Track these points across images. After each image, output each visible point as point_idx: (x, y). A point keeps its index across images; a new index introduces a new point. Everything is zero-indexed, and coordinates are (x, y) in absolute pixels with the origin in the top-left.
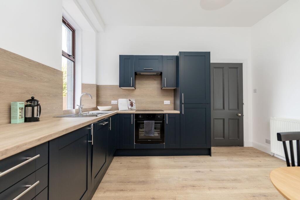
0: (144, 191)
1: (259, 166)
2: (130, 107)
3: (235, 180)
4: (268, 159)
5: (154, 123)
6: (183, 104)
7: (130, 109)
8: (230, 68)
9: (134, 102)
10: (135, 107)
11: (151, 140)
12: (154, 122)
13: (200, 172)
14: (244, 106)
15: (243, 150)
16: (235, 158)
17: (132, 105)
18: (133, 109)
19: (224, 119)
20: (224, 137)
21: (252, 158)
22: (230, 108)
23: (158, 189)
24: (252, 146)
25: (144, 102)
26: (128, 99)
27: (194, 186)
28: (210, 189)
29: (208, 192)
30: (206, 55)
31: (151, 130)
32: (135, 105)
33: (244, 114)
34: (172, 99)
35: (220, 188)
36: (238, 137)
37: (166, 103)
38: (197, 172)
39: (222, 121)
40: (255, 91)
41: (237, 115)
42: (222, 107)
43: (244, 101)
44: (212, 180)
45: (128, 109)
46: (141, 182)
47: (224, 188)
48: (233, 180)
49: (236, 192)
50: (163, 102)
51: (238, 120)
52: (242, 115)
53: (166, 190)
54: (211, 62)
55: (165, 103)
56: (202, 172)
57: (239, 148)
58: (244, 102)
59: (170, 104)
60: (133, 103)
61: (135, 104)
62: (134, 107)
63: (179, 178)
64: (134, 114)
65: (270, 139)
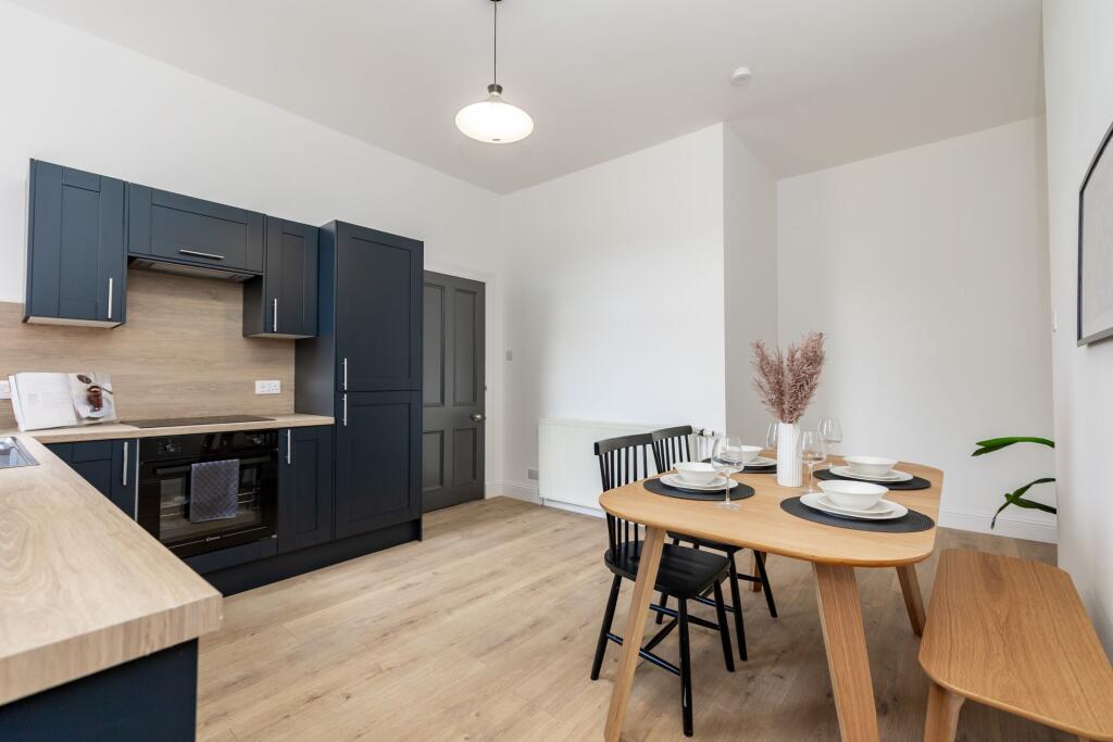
0: (266, 697)
1: (525, 532)
2: (86, 411)
3: (493, 574)
4: (535, 514)
5: (237, 469)
6: (345, 392)
7: (89, 418)
8: (459, 290)
9: (108, 386)
10: (113, 409)
11: (220, 534)
12: (238, 464)
13: (410, 585)
14: (486, 392)
15: (486, 508)
16: (477, 530)
17: (95, 399)
18: (101, 420)
19: (442, 433)
20: (442, 483)
21: (510, 520)
22: (458, 400)
23: (314, 673)
24: (501, 494)
25: (157, 387)
26: (73, 376)
27: (412, 622)
28: (449, 611)
29: (449, 619)
30: (414, 249)
31: (225, 496)
32: (112, 401)
33: (486, 415)
34: (289, 373)
35: (470, 601)
36: (474, 476)
37: (266, 391)
38: (404, 588)
39: (438, 436)
40: (509, 356)
41: (473, 418)
42: (438, 400)
43: (488, 383)
44: (448, 592)
45: (75, 423)
46: (235, 683)
47: (478, 597)
48: (488, 576)
49: (502, 594)
50: (253, 387)
51: (474, 430)
52: (483, 418)
53: (343, 662)
54: (426, 268)
55: (258, 390)
56: (417, 584)
57: (476, 504)
58: (486, 384)
59: (279, 392)
60: (104, 393)
61: (111, 397)
62: (108, 410)
63: (362, 621)
64: (135, 439)
65: (537, 466)
